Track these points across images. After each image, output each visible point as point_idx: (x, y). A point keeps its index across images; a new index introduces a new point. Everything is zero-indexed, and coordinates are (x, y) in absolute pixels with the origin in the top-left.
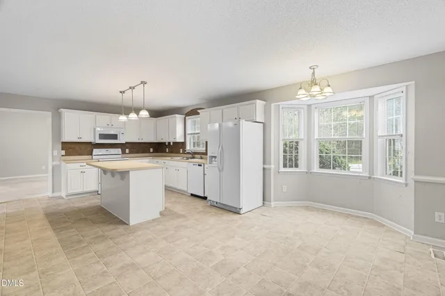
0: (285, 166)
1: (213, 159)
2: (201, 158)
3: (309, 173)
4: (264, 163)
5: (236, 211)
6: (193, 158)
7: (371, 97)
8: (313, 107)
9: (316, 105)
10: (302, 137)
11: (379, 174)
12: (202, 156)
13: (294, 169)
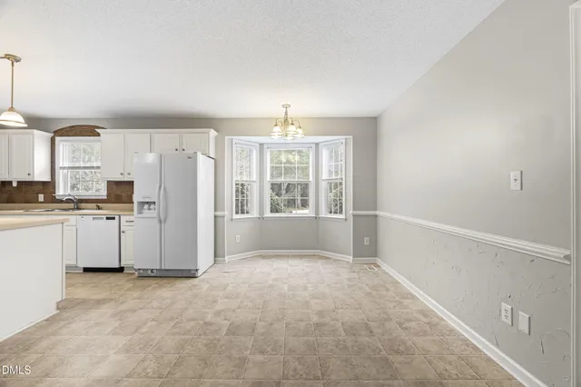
0: (237, 213)
1: (146, 206)
2: (99, 208)
3: (261, 218)
4: (215, 211)
5: (190, 275)
6: (78, 209)
7: (317, 144)
8: (265, 146)
9: (269, 146)
10: (254, 179)
11: (324, 213)
12: (100, 205)
13: (245, 216)
